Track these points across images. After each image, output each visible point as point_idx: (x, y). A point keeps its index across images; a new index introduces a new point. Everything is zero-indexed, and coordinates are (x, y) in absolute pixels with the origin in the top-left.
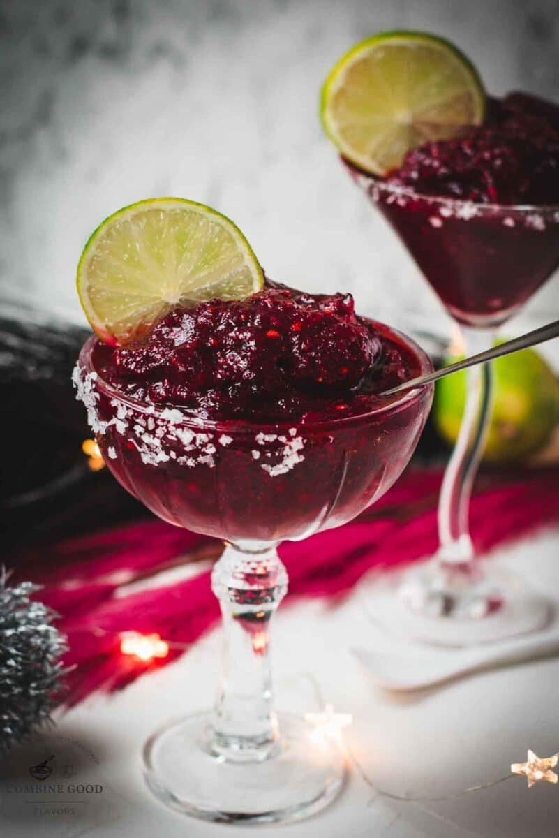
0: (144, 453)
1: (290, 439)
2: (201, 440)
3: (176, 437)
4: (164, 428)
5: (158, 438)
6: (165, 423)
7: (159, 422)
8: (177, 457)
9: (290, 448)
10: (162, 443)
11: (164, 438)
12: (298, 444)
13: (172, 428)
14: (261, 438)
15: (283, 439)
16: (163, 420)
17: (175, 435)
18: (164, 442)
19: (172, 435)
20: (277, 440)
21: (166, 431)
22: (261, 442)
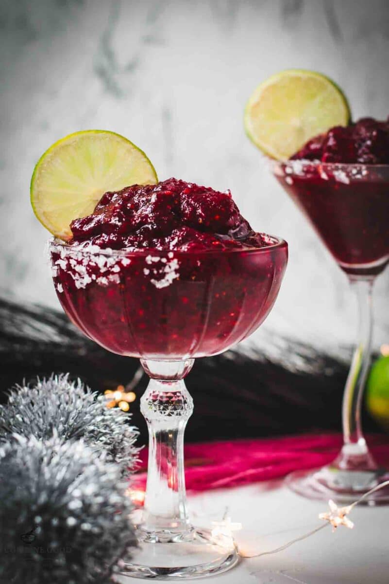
0: (77, 280)
1: (169, 260)
2: (110, 263)
3: (95, 263)
4: (88, 258)
5: (85, 266)
6: (89, 254)
7: (85, 255)
8: (97, 278)
9: (170, 267)
10: (87, 270)
11: (88, 265)
12: (174, 264)
13: (93, 257)
14: (150, 259)
15: (164, 260)
16: (87, 253)
17: (94, 261)
18: (88, 268)
19: (92, 262)
20: (160, 261)
21: (89, 260)
22: (150, 263)
